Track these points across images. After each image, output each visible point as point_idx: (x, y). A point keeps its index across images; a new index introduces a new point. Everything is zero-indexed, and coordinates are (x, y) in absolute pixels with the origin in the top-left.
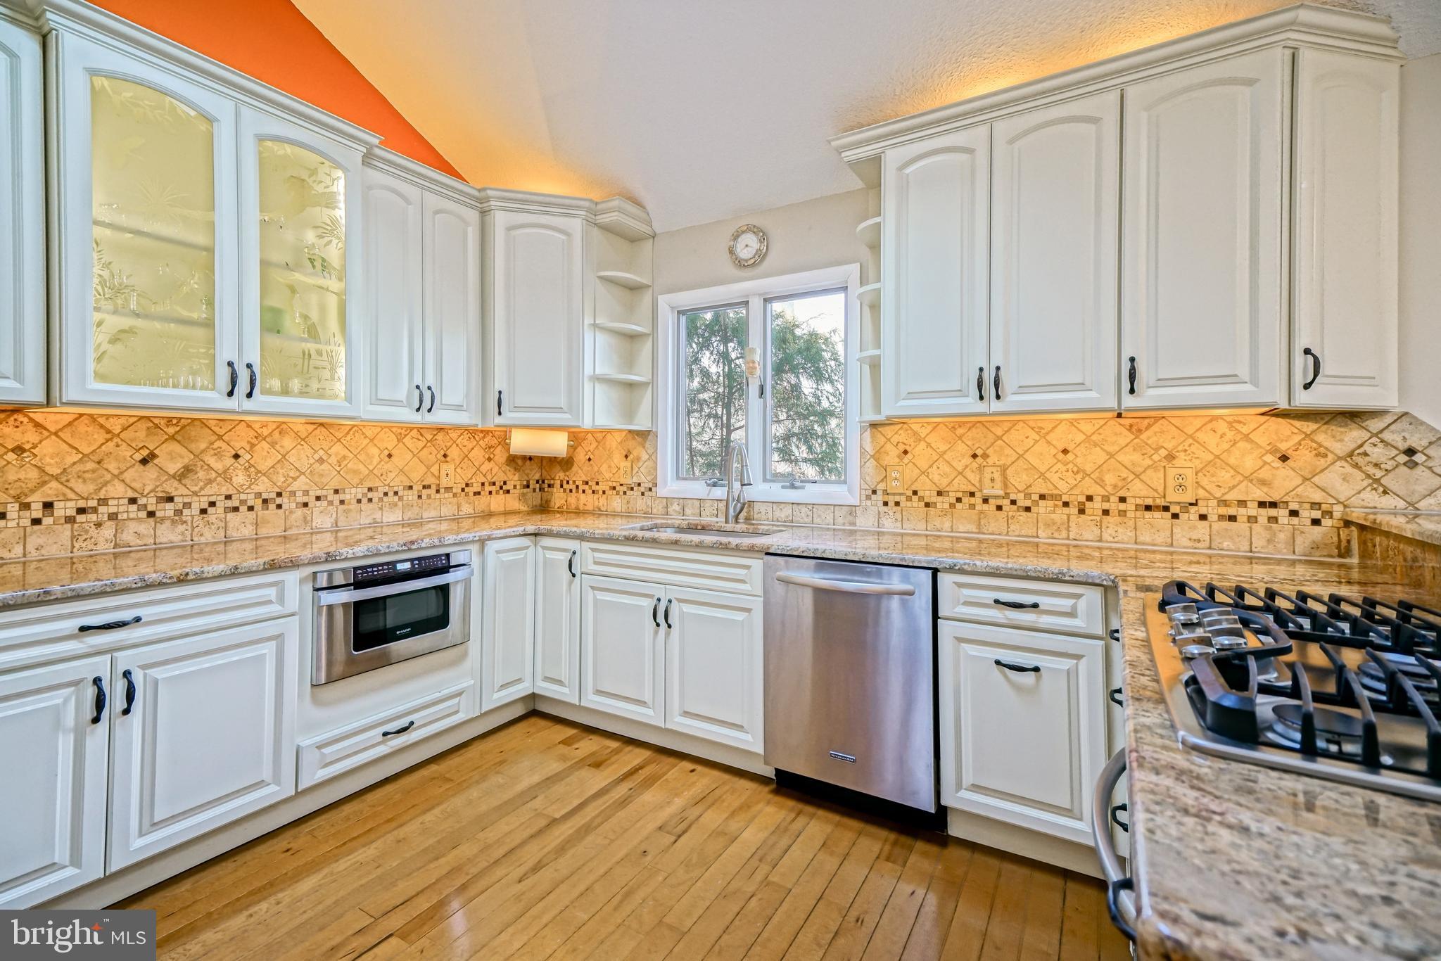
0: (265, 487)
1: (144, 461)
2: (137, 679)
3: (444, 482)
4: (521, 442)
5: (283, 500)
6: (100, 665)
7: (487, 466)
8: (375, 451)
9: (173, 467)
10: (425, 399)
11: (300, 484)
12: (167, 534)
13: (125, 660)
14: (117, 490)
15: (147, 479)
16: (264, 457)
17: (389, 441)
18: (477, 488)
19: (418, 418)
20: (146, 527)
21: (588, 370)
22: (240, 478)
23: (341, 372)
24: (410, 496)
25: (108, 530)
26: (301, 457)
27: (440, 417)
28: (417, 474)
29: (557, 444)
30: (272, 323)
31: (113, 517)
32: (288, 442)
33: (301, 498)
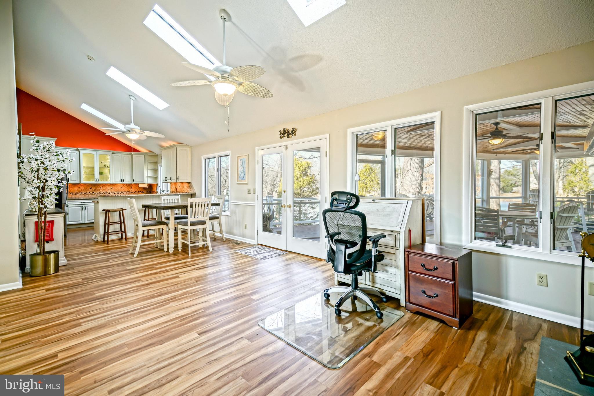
0: (104, 191)
1: (91, 188)
2: (86, 207)
3: (131, 191)
4: (140, 186)
5: (107, 193)
6: (83, 206)
7: (139, 189)
8: (119, 187)
9: (94, 189)
10: (122, 180)
11: (109, 191)
12: (93, 196)
13: (85, 205)
14: (88, 192)
15: (91, 190)
16: (104, 188)
17: (122, 186)
18: (137, 192)
19: (122, 183)
20: (91, 195)
21: (146, 175)
22: (101, 190)
23: (109, 178)
24: (126, 193)
25: (87, 195)
26: (109, 188)
27: (125, 182)
28: (126, 190)
29: (146, 186)
30: (101, 173)
31: (88, 194)
32: (107, 186)
33: (109, 193)
